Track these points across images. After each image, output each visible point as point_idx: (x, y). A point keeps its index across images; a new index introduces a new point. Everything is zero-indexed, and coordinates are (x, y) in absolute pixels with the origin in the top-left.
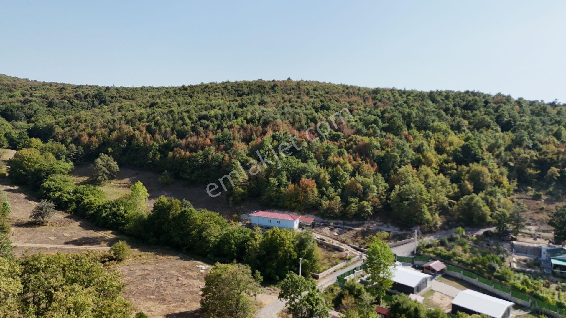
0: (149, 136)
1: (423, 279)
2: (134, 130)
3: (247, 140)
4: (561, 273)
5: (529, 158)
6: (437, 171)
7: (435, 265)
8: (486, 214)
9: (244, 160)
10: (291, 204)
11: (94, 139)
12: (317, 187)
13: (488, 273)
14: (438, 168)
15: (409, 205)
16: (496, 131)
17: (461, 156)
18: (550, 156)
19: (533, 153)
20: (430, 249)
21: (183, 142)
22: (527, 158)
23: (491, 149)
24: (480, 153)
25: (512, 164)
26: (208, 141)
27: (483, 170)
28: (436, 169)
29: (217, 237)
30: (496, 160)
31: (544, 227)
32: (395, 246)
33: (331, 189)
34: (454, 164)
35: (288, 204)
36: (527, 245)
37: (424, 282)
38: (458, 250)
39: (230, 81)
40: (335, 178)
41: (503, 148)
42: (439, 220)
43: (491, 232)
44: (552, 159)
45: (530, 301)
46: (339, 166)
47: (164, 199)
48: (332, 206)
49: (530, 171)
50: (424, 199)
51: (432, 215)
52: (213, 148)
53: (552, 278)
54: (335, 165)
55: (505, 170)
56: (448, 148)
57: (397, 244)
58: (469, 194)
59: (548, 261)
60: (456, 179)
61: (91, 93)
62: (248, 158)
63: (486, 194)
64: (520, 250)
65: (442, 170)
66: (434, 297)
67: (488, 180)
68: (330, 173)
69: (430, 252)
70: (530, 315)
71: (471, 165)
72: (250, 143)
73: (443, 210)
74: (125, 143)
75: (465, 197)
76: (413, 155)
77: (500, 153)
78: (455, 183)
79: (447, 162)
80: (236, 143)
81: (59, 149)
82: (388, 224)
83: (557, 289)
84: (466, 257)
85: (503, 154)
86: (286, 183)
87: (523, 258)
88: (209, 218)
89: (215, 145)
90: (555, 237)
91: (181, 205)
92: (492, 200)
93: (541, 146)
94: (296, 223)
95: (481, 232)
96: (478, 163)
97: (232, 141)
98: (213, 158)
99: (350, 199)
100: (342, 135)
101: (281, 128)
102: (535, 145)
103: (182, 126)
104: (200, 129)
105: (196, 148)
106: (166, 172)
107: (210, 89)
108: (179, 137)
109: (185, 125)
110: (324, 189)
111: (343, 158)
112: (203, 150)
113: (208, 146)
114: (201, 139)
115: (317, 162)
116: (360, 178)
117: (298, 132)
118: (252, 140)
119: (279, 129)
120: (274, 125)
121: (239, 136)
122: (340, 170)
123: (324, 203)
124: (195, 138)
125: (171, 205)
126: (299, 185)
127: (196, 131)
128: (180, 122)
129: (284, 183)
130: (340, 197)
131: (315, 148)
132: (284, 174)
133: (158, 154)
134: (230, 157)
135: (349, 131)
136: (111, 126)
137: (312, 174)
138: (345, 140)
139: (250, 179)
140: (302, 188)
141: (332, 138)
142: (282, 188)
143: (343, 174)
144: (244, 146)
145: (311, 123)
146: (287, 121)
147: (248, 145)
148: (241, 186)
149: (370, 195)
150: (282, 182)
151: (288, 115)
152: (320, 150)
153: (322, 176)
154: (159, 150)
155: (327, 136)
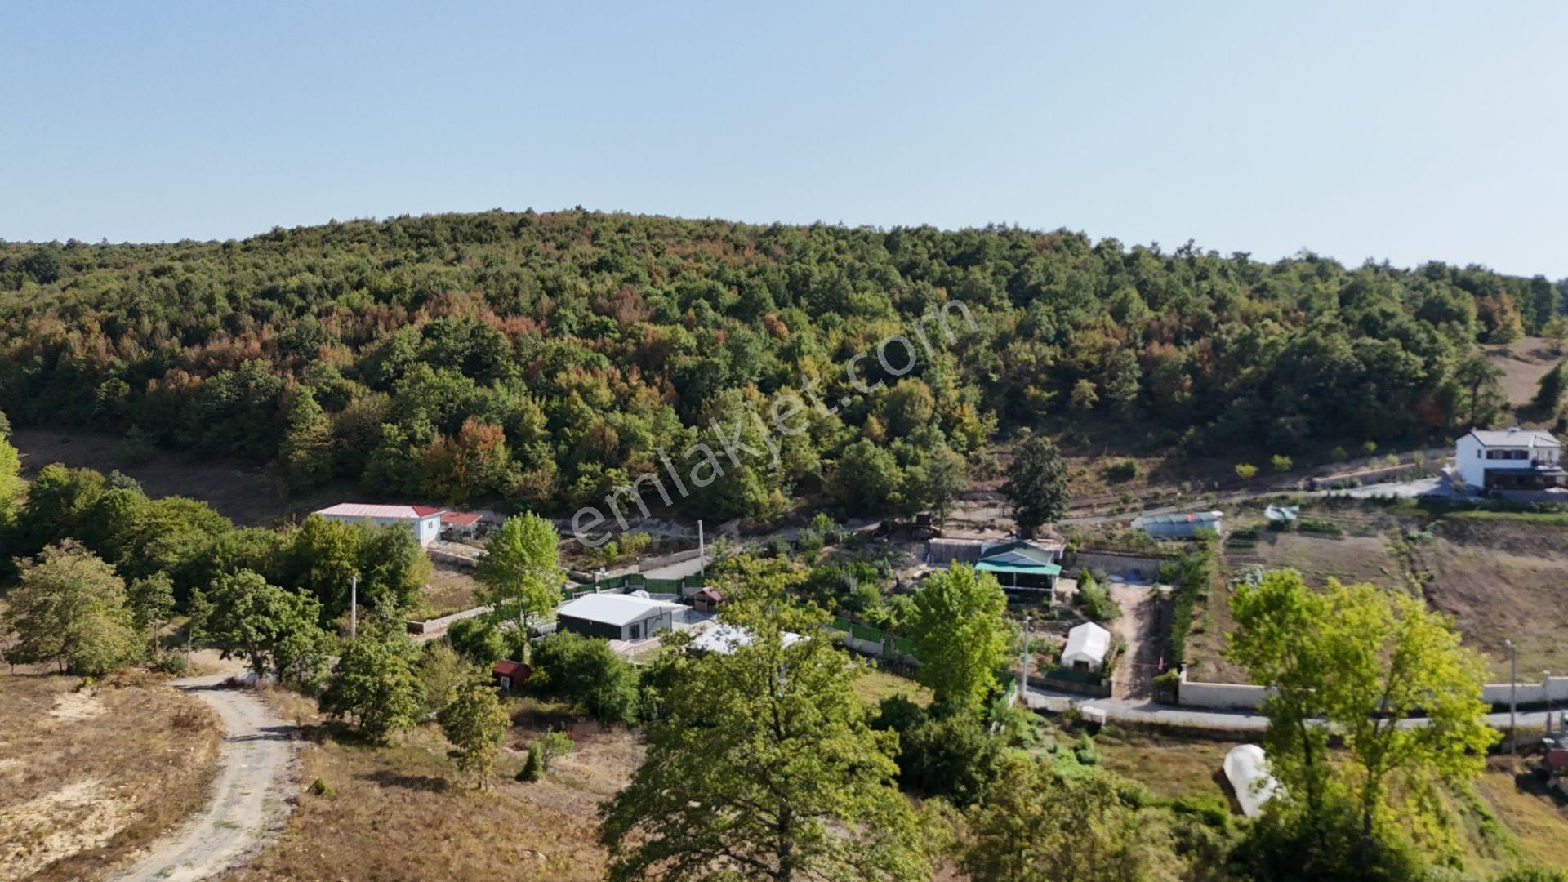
0: (102, 343)
1: (650, 610)
2: (68, 330)
3: (354, 343)
5: (1034, 361)
7: (715, 589)
8: (888, 484)
9: (333, 387)
10: (435, 487)
12: (507, 444)
14: (826, 392)
18: (1084, 356)
19: (1047, 352)
21: (193, 353)
22: (1029, 363)
25: (995, 377)
26: (255, 345)
27: (919, 391)
29: (184, 554)
30: (962, 370)
33: (543, 448)
35: (424, 487)
36: (956, 542)
39: (412, 215)
40: (557, 422)
41: (986, 343)
42: (784, 504)
44: (1088, 364)
45: (883, 641)
46: (575, 393)
47: (57, 472)
48: (530, 484)
49: (1032, 391)
51: (767, 493)
52: (263, 365)
54: (563, 393)
55: (975, 392)
56: (862, 348)
57: (670, 560)
61: (15, 257)
62: (343, 381)
63: (907, 442)
65: (833, 397)
67: (926, 413)
68: (545, 411)
71: (901, 381)
72: (362, 349)
73: (803, 483)
74: (37, 365)
76: (771, 365)
77: (978, 354)
78: (852, 423)
80: (326, 348)
85: (982, 356)
86: (424, 434)
88: (174, 512)
89: (274, 356)
90: (1019, 524)
91: (107, 485)
92: (916, 456)
93: (1073, 336)
94: (430, 525)
97: (316, 345)
98: (257, 386)
99: (582, 466)
100: (612, 323)
101: (457, 309)
102: (1061, 336)
103: (203, 315)
104: (248, 320)
105: (223, 366)
106: (135, 430)
107: (345, 236)
108: (187, 342)
109: (213, 312)
110: (527, 447)
111: (594, 375)
112: (237, 368)
113: (252, 358)
114: (238, 344)
115: (525, 388)
116: (617, 417)
117: (499, 319)
118: (370, 339)
119: (449, 312)
120: (440, 303)
121: (339, 334)
122: (575, 403)
123: (515, 479)
124: (226, 343)
125: (76, 485)
126: (458, 440)
127: (233, 326)
128: (200, 307)
129: (419, 436)
130: (558, 462)
131: (527, 352)
132: (423, 415)
133: (125, 387)
134: (302, 382)
135: (636, 314)
136: (15, 326)
137: (501, 413)
138: (617, 335)
139: (339, 433)
140: (465, 447)
141: (588, 332)
142: (414, 450)
143: (582, 411)
144: (346, 356)
145: (546, 301)
146: (480, 295)
147: (359, 352)
148: (313, 450)
149: (634, 455)
150: (415, 433)
151: (491, 281)
152: (540, 358)
153: (526, 417)
154: (128, 377)
155: (575, 327)
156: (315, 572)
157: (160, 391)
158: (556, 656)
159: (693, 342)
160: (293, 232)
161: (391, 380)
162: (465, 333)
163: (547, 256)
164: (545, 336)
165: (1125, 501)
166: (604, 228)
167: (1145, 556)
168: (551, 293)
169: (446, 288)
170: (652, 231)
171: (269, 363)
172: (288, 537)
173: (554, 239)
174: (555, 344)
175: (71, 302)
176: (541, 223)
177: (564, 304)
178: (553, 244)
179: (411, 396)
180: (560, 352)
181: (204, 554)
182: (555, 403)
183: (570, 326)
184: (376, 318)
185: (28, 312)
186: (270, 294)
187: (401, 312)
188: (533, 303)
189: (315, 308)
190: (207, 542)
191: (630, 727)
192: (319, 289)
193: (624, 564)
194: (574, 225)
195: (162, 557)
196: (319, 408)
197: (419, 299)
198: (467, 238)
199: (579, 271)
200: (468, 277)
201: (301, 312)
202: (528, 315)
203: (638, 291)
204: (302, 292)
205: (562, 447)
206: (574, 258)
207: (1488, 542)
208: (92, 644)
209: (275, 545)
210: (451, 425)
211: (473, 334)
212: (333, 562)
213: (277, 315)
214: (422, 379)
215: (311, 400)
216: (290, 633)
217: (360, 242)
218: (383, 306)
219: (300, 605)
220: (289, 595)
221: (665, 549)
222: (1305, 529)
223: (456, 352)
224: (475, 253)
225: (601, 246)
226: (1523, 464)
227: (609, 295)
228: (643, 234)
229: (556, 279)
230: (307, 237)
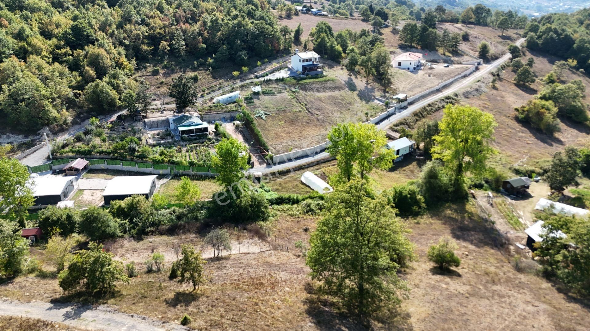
1: (68, 182)
4: (188, 136)
5: (141, 34)
6: (51, 59)
7: (77, 164)
8: (115, 98)
13: (130, 155)
14: (51, 56)
15: (27, 106)
16: (103, 7)
17: (74, 38)
18: (158, 30)
19: (144, 28)
20: (67, 149)
22: (138, 35)
23: (103, 28)
24: (93, 33)
25: (127, 43)
27: (100, 52)
28: (49, 58)
30: (110, 39)
31: (167, 100)
32: (25, 157)
34: (68, 49)
36: (157, 119)
37: (70, 185)
38: (97, 141)
41: (114, 26)
42: (68, 115)
43: (123, 115)
44: (160, 33)
45: (169, 168)
49: (145, 47)
50: (44, 96)
51: (59, 112)
53: (181, 143)
55: (121, 49)
56: (56, 31)
57: (27, 154)
58: (93, 81)
59: (176, 129)
60: (75, 66)
63: (110, 78)
64: (152, 126)
65: (56, 58)
66: (84, 196)
67: (109, 62)
69: (68, 152)
70: (172, 180)
71: (86, 47)
73: (69, 103)
75: (89, 85)
76: (14, 42)
77: (113, 31)
78: (75, 71)
79: (59, 47)
82: (8, 134)
83: (187, 152)
84: (106, 147)
85: (116, 32)
87: (156, 132)
90: (177, 107)
92: (117, 83)
93: (149, 21)
95: (114, 117)
96: (94, 45)
102: (143, 21)
165: (204, 91)
167: (225, 112)
191: (123, 237)
207: (312, 90)
222: (264, 93)
226: (310, 63)
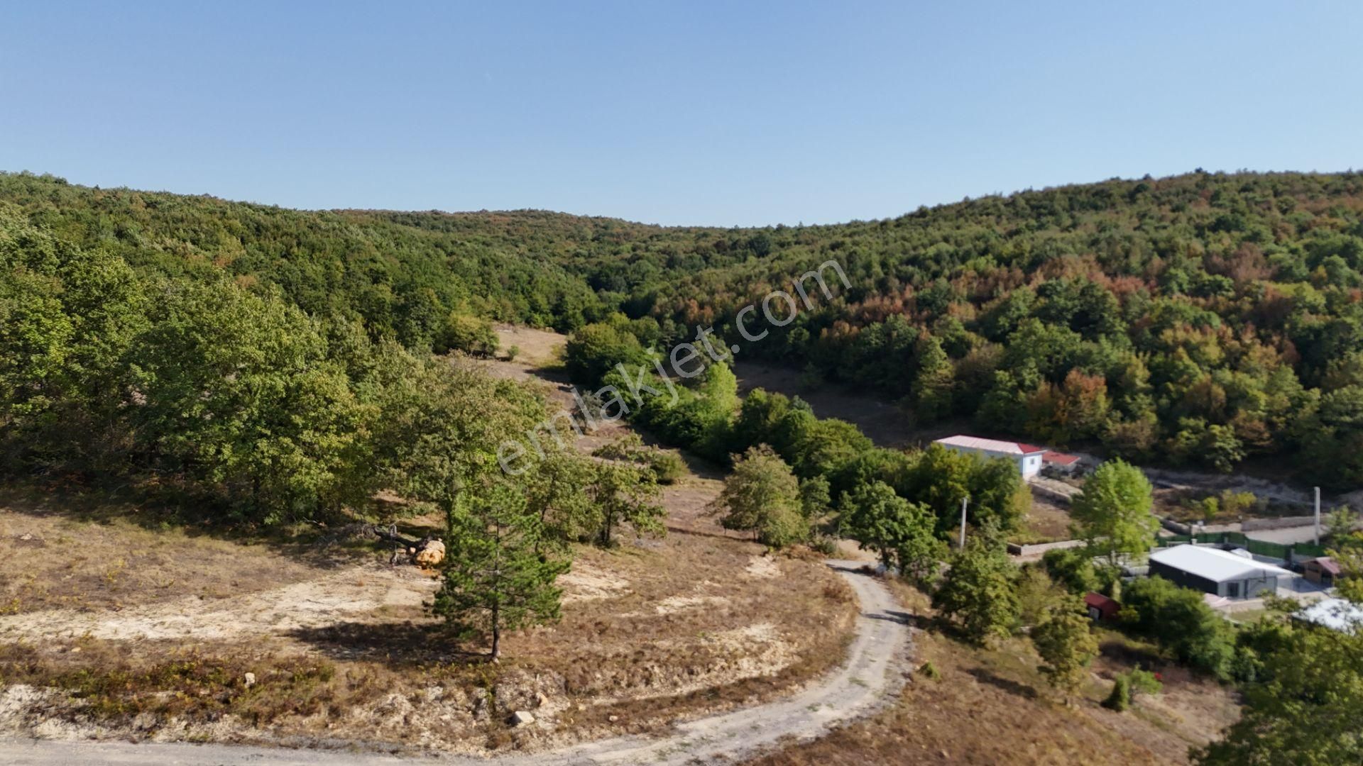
3: (977, 300)
7: (1331, 561)
9: (958, 338)
10: (1038, 428)
11: (708, 311)
12: (1108, 395)
21: (853, 309)
26: (899, 303)
29: (838, 464)
33: (1144, 400)
35: (1029, 427)
37: (1260, 579)
40: (1159, 378)
46: (1181, 350)
47: (760, 394)
48: (1129, 434)
52: (904, 318)
54: (1169, 349)
57: (1279, 525)
61: (744, 239)
62: (966, 333)
68: (1149, 366)
72: (984, 306)
80: (954, 305)
81: (648, 328)
86: (1032, 381)
88: (832, 430)
89: (912, 312)
91: (790, 406)
94: (1033, 462)
97: (946, 303)
98: (898, 335)
99: (1183, 421)
100: (1227, 282)
101: (1069, 271)
103: (863, 279)
104: (894, 283)
105: (875, 320)
106: (810, 366)
107: (976, 211)
108: (850, 300)
109: (869, 276)
110: (1128, 399)
111: (1203, 333)
112: (884, 321)
113: (896, 313)
114: (887, 302)
115: (1129, 343)
116: (1226, 375)
117: (1108, 280)
118: (991, 298)
119: (1062, 274)
120: (1055, 266)
121: (965, 293)
122: (1181, 359)
123: (1114, 428)
124: (877, 300)
125: (770, 405)
126: (1062, 388)
127: (883, 287)
128: (861, 272)
129: (1028, 383)
130: (1159, 413)
131: (1134, 309)
132: (1032, 364)
133: (806, 333)
134: (933, 333)
135: (1256, 272)
136: (741, 288)
137: (1104, 365)
138: (1232, 294)
139: (959, 376)
140: (1067, 393)
141: (1199, 290)
142: (1022, 394)
143: (1187, 367)
144: (969, 312)
145: (1157, 260)
146: (1092, 258)
147: (980, 308)
148: (938, 389)
149: (1242, 413)
150: (1024, 380)
151: (1103, 244)
152: (1146, 315)
153: (1129, 370)
154: (808, 326)
155: (1185, 286)
156: (933, 488)
157: (829, 339)
158: (1147, 598)
159: (1321, 300)
160: (935, 210)
161: (1006, 333)
162: (1075, 292)
163: (1161, 219)
164: (1153, 295)
166: (1225, 189)
168: (1162, 254)
169: (1060, 252)
170: (1280, 187)
171: (908, 317)
172: (914, 459)
173: (1170, 202)
174: (1163, 302)
175: (777, 271)
176: (1157, 188)
177: (1176, 264)
178: (1168, 207)
179: (1023, 347)
180: (1168, 310)
181: (851, 466)
182: (1159, 359)
183: (1180, 285)
184: (997, 280)
185: (749, 278)
186: (913, 261)
187: (1019, 274)
188: (1144, 263)
189: (947, 272)
190: (855, 456)
191: (1223, 683)
192: (951, 256)
193: (1225, 521)
194: (1193, 188)
195: (823, 464)
196: (944, 355)
197: (1036, 263)
198: (1084, 207)
199: (1195, 232)
200: (1082, 242)
201: (936, 275)
202: (1137, 275)
203: (1259, 249)
204: (937, 259)
205: (1164, 401)
206: (1190, 219)
208: (774, 523)
209: (904, 464)
210: (1056, 374)
211: (1083, 293)
212: (950, 483)
213: (917, 278)
214: (1032, 332)
215: (938, 348)
216: (912, 537)
217: (988, 214)
218: (1004, 269)
219: (921, 516)
220: (912, 506)
221: (1273, 511)
223: (1065, 309)
224: (1090, 219)
225: (1220, 206)
227: (1226, 254)
228: (1271, 192)
229: (1169, 240)
230: (945, 213)
